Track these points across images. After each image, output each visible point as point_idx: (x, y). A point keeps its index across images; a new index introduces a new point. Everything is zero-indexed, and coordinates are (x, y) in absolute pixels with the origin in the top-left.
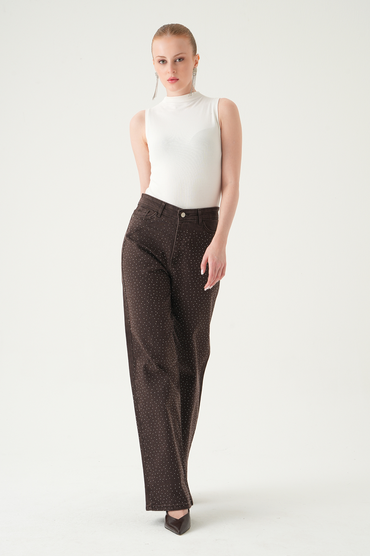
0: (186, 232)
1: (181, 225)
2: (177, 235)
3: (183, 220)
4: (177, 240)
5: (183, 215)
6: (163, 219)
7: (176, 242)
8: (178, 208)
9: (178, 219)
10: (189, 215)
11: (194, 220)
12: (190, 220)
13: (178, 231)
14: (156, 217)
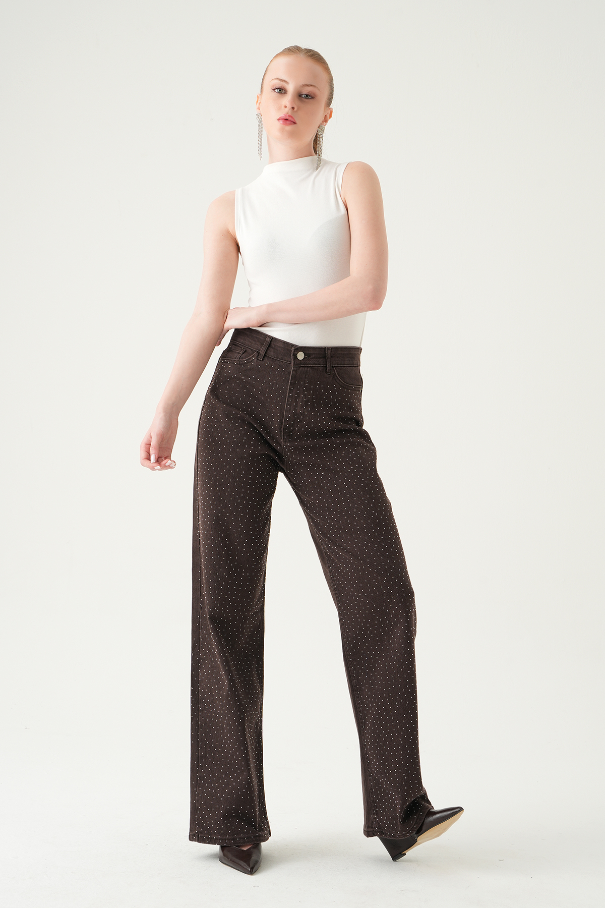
0: (305, 383)
1: (296, 372)
2: (290, 389)
3: (301, 364)
4: (289, 396)
5: (301, 356)
6: (267, 363)
7: (288, 401)
8: (292, 345)
9: (293, 362)
10: (310, 356)
11: (318, 364)
12: (312, 364)
13: (292, 381)
14: (256, 359)
